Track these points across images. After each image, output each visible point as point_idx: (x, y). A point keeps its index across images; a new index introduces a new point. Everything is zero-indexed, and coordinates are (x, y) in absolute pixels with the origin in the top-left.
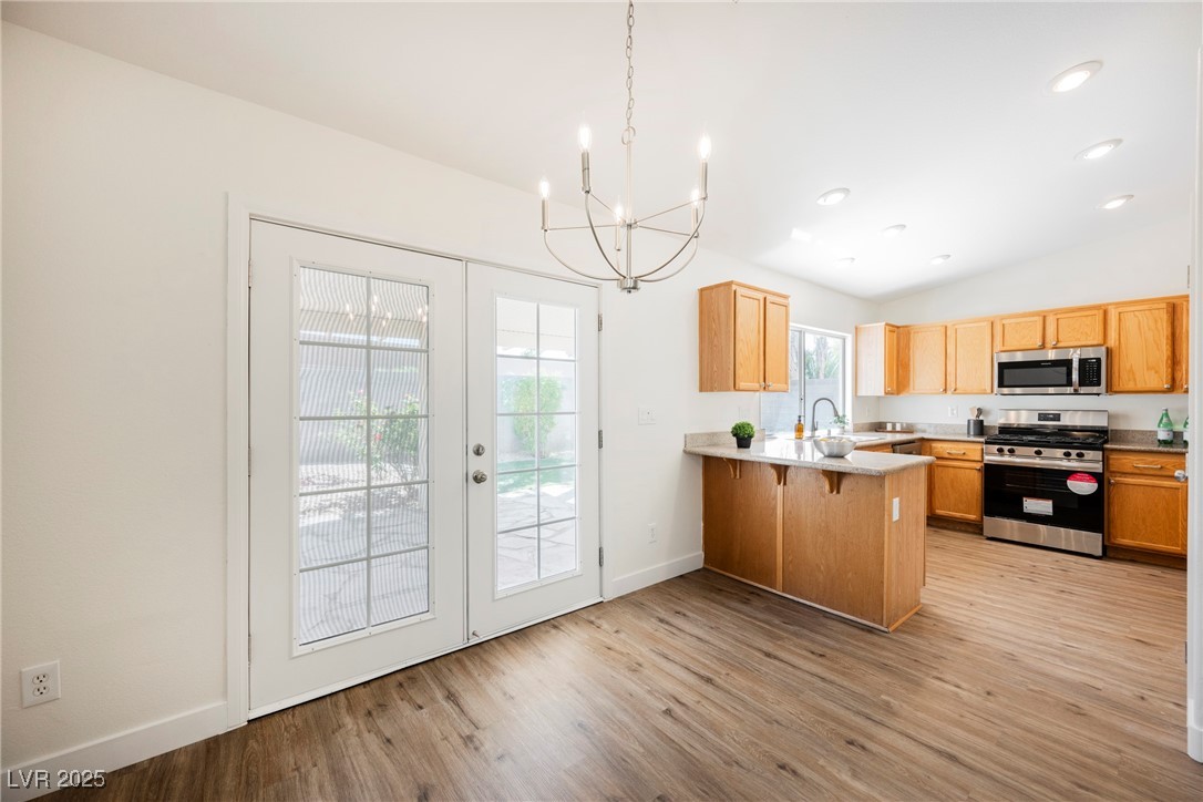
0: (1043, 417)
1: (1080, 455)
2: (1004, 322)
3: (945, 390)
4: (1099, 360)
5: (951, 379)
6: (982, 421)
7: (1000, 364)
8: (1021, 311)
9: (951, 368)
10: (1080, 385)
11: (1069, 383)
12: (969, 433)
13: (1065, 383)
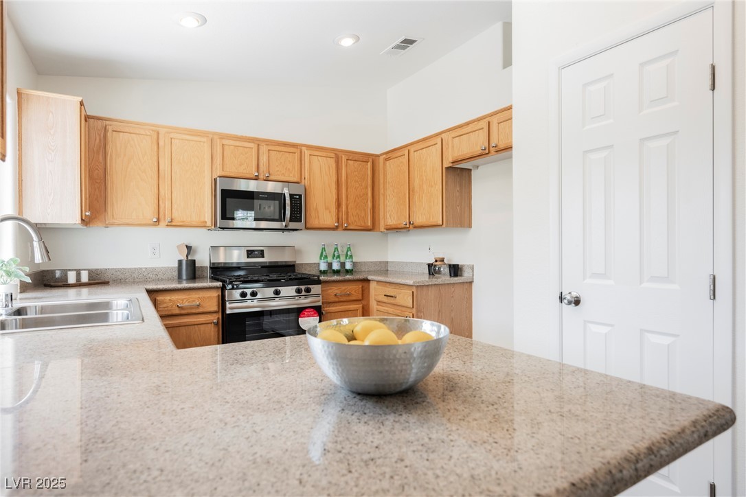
0: (250, 253)
1: (308, 290)
2: (226, 142)
3: (158, 220)
4: (300, 196)
5: (165, 205)
6: (194, 261)
7: (223, 191)
8: (240, 133)
9: (165, 191)
10: (290, 221)
11: (282, 218)
12: (180, 277)
13: (277, 217)
